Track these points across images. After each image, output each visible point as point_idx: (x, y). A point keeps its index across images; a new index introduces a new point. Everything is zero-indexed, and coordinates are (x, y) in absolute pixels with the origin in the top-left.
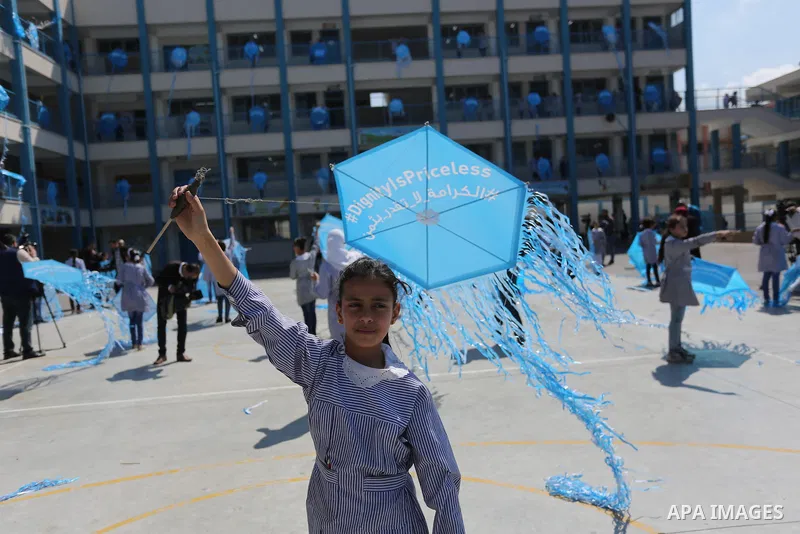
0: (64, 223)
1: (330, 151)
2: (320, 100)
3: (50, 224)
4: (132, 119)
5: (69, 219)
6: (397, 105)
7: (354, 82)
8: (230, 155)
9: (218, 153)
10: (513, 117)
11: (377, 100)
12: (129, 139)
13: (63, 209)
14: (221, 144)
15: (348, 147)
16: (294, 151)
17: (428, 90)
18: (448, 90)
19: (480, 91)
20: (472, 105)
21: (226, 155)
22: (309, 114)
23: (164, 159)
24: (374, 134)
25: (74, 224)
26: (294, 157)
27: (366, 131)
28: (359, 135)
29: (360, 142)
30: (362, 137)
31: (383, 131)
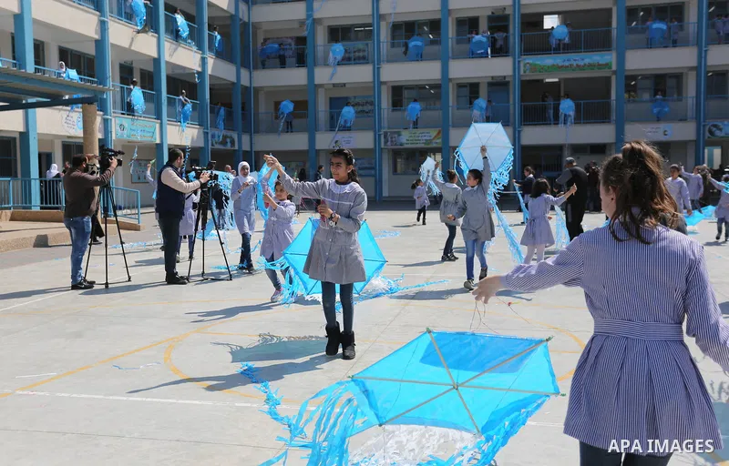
0: (229, 147)
1: (490, 80)
2: (483, 25)
3: (217, 146)
4: (293, 47)
5: (233, 143)
7: (520, 5)
8: (385, 83)
9: (374, 81)
10: (710, 42)
11: (551, 22)
12: (290, 67)
13: (229, 133)
14: (377, 73)
15: (508, 77)
16: (450, 80)
17: (607, 13)
18: (629, 11)
21: (381, 83)
23: (321, 86)
24: (538, 63)
25: (236, 148)
26: (451, 85)
27: (530, 60)
28: (522, 65)
29: (522, 73)
30: (525, 66)
31: (549, 60)
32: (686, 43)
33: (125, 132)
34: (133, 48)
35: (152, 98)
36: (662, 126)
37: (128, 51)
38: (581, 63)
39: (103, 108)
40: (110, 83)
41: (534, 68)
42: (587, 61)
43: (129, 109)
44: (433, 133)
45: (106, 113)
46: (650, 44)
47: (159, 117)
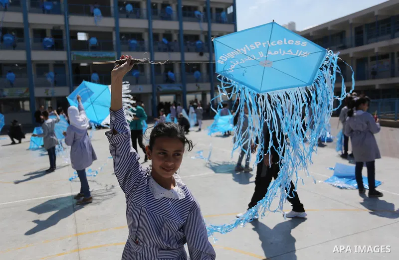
1: (54, 62)
2: (49, 34)
6: (94, 41)
7: (69, 25)
10: (155, 50)
11: (82, 37)
15: (65, 61)
16: (32, 61)
17: (110, 34)
18: (121, 34)
19: (138, 36)
20: (134, 43)
22: (42, 41)
24: (80, 55)
26: (32, 64)
27: (76, 53)
28: (72, 55)
29: (72, 59)
30: (74, 56)
31: (85, 54)
32: (143, 50)
36: (139, 86)
38: (101, 56)
41: (78, 57)
42: (104, 55)
44: (24, 90)
46: (130, 50)
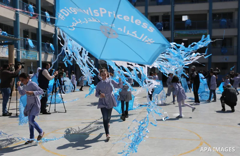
2: (160, 19)
3: (61, 62)
7: (174, 12)
11: (185, 18)
15: (170, 38)
17: (206, 15)
18: (214, 15)
24: (180, 33)
27: (177, 32)
28: (174, 34)
29: (174, 37)
30: (176, 34)
31: (184, 32)
33: (25, 56)
34: (29, 24)
35: (36, 43)
36: (225, 57)
37: (27, 25)
38: (196, 33)
39: (17, 47)
40: (19, 37)
41: (179, 35)
42: (198, 32)
43: (27, 47)
45: (18, 49)
46: (221, 27)
47: (38, 50)
